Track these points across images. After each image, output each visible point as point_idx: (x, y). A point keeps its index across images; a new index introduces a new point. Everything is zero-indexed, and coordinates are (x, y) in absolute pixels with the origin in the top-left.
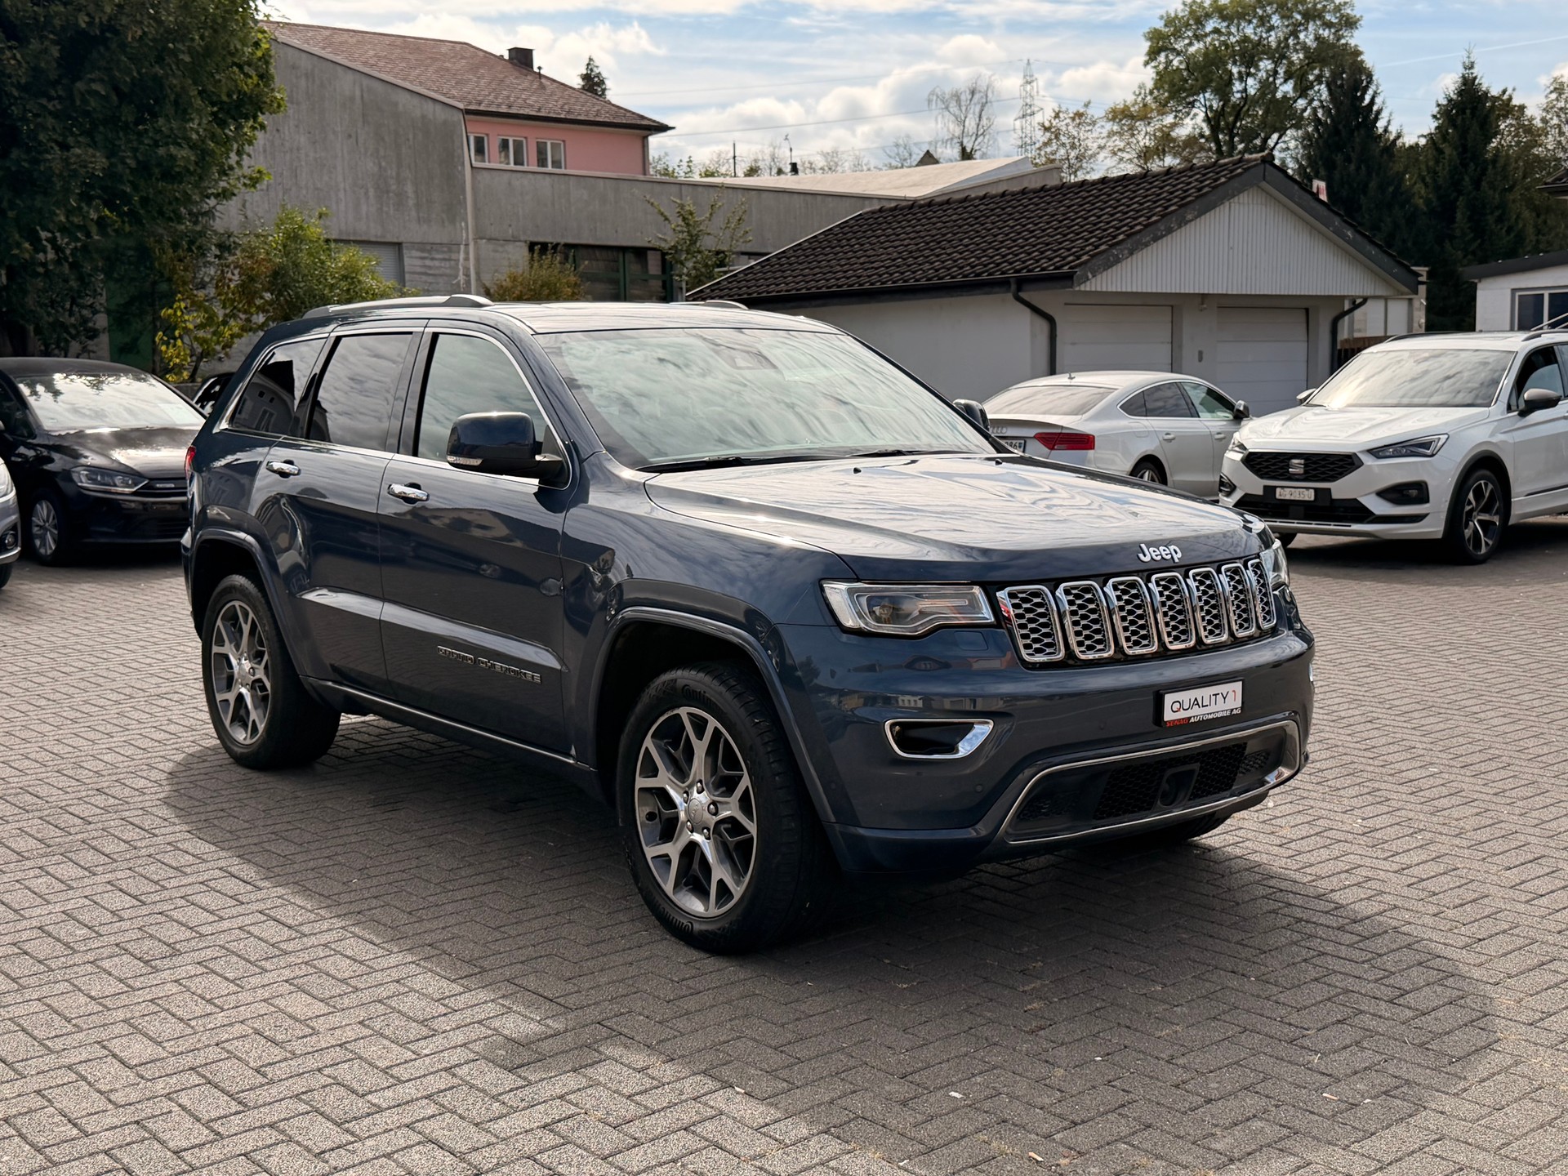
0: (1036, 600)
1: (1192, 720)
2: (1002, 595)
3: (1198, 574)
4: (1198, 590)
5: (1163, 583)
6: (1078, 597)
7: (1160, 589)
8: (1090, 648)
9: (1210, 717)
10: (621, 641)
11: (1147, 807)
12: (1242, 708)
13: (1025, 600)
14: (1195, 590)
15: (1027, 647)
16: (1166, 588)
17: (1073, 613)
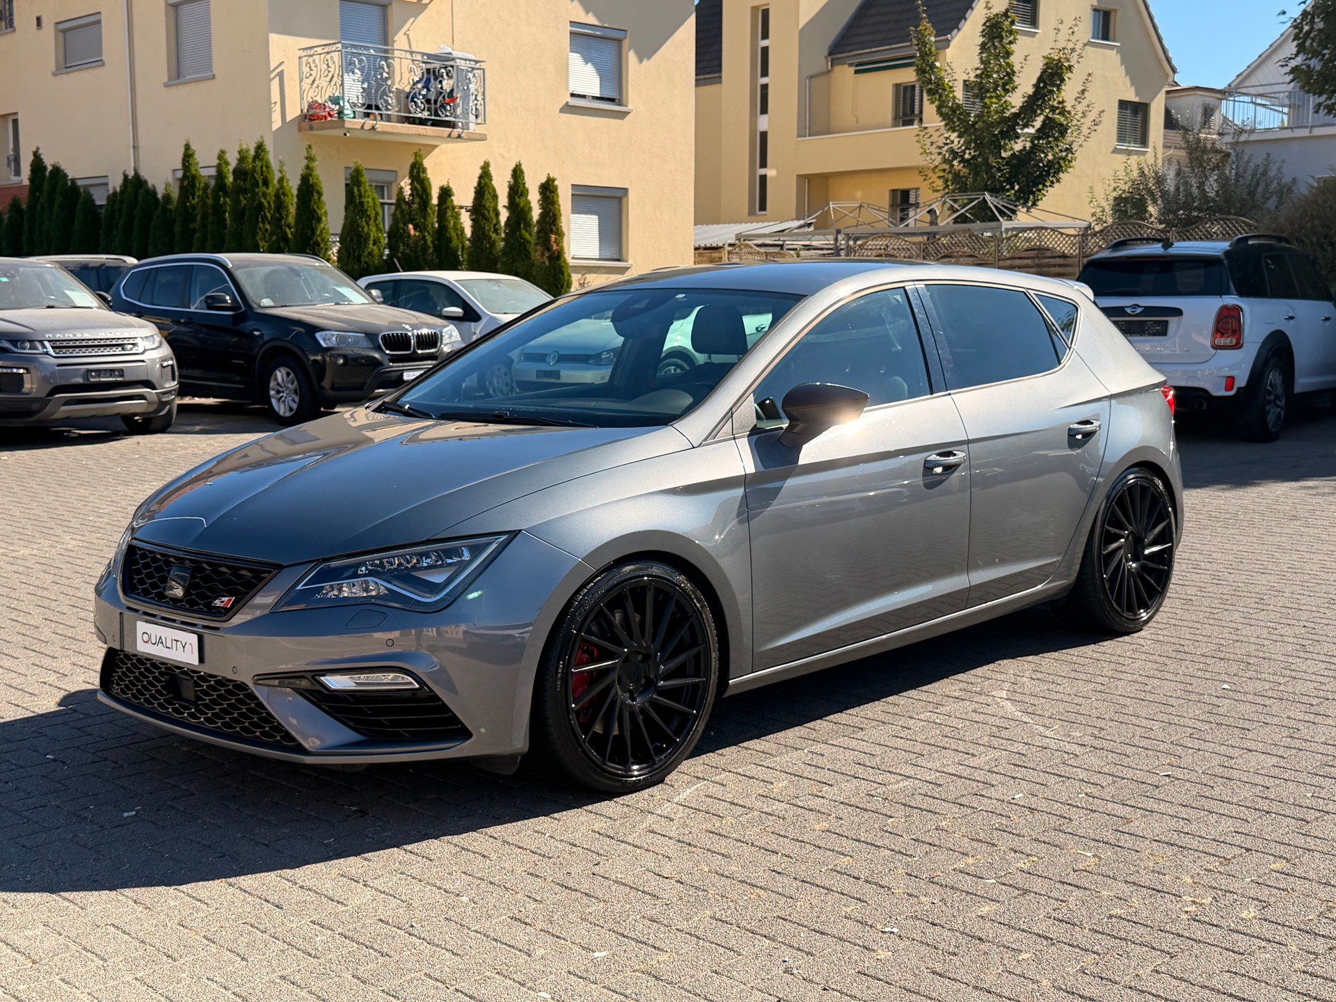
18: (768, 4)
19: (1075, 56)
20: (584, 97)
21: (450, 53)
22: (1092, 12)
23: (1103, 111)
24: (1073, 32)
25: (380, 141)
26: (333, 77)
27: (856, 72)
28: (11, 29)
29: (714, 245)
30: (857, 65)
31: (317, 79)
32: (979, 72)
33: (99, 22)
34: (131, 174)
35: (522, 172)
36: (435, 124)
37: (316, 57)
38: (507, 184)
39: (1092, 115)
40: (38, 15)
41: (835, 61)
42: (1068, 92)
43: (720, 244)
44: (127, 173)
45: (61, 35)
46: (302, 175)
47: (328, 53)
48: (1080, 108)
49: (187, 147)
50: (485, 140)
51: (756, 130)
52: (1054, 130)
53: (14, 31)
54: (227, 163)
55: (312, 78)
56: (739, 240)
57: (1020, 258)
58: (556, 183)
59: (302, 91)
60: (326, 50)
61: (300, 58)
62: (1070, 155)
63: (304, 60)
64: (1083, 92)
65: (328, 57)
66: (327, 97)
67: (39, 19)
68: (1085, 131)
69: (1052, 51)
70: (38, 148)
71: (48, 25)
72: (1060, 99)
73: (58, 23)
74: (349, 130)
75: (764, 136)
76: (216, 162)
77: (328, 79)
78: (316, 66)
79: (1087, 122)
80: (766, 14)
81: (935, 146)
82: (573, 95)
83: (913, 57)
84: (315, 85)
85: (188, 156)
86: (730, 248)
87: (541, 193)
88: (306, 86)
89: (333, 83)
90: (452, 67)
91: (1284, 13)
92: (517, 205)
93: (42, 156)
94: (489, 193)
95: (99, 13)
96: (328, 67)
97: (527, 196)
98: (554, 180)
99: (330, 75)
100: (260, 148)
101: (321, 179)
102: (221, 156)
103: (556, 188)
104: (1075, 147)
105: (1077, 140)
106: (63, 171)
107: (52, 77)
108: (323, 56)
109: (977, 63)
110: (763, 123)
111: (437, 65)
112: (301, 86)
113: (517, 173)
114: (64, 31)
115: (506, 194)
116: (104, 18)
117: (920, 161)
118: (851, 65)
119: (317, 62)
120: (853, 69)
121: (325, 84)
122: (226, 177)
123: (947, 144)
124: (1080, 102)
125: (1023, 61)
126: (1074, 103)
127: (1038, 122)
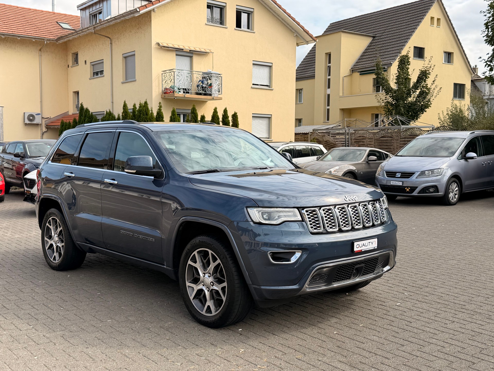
0: (314, 213)
1: (363, 251)
2: (304, 211)
3: (362, 205)
4: (363, 210)
5: (352, 207)
6: (327, 212)
7: (352, 209)
8: (331, 228)
9: (368, 249)
10: (181, 227)
11: (349, 278)
12: (377, 247)
13: (310, 213)
14: (362, 210)
15: (312, 227)
16: (353, 209)
17: (326, 217)
18: (331, 52)
19: (431, 69)
20: (257, 85)
21: (211, 72)
22: (444, 53)
23: (441, 88)
24: (430, 61)
25: (188, 100)
26: (172, 80)
27: (360, 74)
28: (77, 64)
29: (306, 133)
30: (360, 72)
31: (167, 80)
32: (397, 75)
33: (103, 62)
34: (108, 111)
35: (227, 111)
36: (205, 94)
37: (167, 74)
38: (222, 115)
39: (437, 89)
40: (85, 60)
41: (353, 71)
42: (429, 82)
43: (308, 132)
44: (107, 111)
45: (92, 66)
46: (157, 112)
47: (170, 72)
48: (433, 87)
49: (125, 102)
50: (222, 99)
51: (326, 94)
52: (424, 94)
53: (78, 65)
54: (136, 108)
55: (165, 80)
56: (314, 131)
57: (407, 138)
58: (237, 114)
59: (162, 84)
60: (170, 71)
61: (162, 74)
62: (429, 103)
63: (163, 74)
64: (434, 81)
65: (170, 74)
66: (170, 87)
67: (85, 61)
68: (435, 94)
69: (423, 68)
70: (82, 103)
71: (88, 63)
72: (426, 84)
73: (91, 63)
74: (176, 97)
75: (329, 95)
76: (132, 107)
77: (170, 81)
78: (167, 77)
79: (436, 91)
80: (330, 55)
81: (382, 100)
82: (253, 84)
83: (374, 70)
84: (166, 83)
85: (125, 106)
86: (311, 134)
87: (232, 118)
88: (164, 83)
89: (171, 82)
90: (211, 76)
91: (480, 58)
92: (225, 121)
93: (83, 105)
94: (216, 118)
95: (103, 59)
96: (170, 77)
97: (228, 118)
98: (236, 113)
99: (171, 79)
100: (146, 103)
101: (163, 113)
102: (134, 105)
103: (237, 116)
104: (431, 100)
105: (432, 97)
106: (88, 110)
107: (89, 80)
108: (169, 73)
109: (397, 72)
110: (329, 91)
111: (206, 76)
112: (162, 83)
113: (225, 111)
114: (93, 65)
115: (222, 118)
116: (104, 61)
117: (377, 104)
118: (358, 72)
119: (167, 75)
120: (359, 73)
121: (169, 82)
122: (135, 112)
123: (385, 99)
124: (433, 85)
125: (412, 71)
126: (431, 85)
127: (418, 92)
